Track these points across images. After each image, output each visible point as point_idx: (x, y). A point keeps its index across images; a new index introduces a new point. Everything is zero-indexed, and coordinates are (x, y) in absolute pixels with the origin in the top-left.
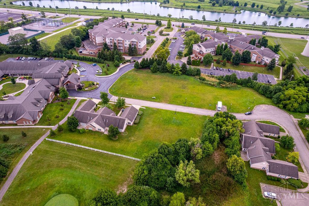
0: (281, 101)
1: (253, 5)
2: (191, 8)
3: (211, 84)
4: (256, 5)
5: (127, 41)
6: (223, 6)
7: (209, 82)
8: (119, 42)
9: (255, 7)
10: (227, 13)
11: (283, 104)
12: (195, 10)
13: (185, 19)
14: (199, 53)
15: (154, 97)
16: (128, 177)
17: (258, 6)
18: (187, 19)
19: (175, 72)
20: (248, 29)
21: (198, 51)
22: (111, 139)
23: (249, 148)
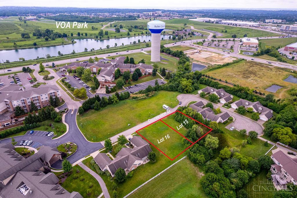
0: (184, 89)
1: (79, 34)
2: (28, 47)
3: (144, 99)
4: (81, 33)
5: (43, 95)
6: (56, 39)
7: (142, 98)
8: (34, 99)
9: (81, 35)
10: (66, 44)
11: (185, 91)
12: (33, 48)
13: (41, 58)
14: (106, 82)
15: (129, 124)
16: (194, 169)
17: (82, 34)
18: (43, 58)
19: (115, 102)
20: (101, 54)
21: (104, 81)
22: (153, 163)
23: (207, 117)
